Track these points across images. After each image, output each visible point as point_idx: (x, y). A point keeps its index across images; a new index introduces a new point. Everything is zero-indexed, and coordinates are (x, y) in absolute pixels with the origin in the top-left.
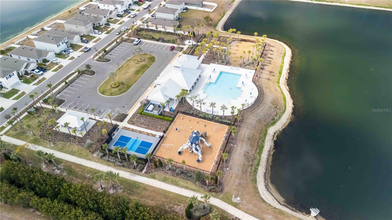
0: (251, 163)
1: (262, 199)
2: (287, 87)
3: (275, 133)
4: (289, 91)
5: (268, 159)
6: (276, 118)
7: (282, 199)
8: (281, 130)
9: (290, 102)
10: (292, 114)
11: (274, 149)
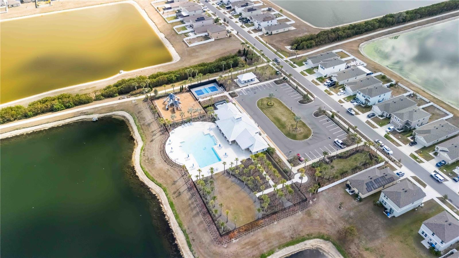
0: (139, 118)
1: (123, 111)
2: (154, 193)
3: (137, 145)
4: (150, 188)
5: (132, 128)
6: (143, 152)
7: (114, 117)
8: (135, 149)
9: (142, 177)
10: (134, 167)
11: (132, 135)
